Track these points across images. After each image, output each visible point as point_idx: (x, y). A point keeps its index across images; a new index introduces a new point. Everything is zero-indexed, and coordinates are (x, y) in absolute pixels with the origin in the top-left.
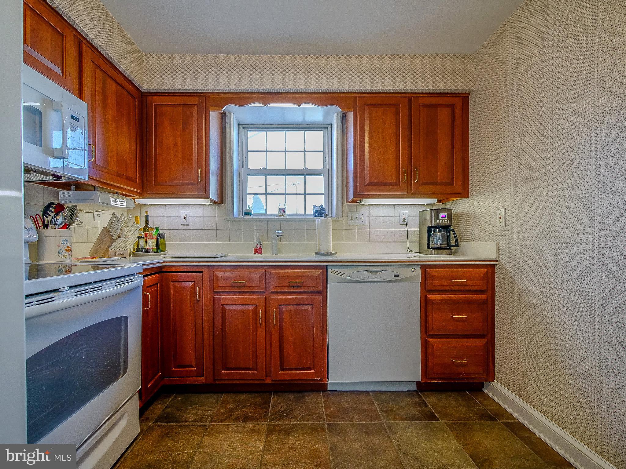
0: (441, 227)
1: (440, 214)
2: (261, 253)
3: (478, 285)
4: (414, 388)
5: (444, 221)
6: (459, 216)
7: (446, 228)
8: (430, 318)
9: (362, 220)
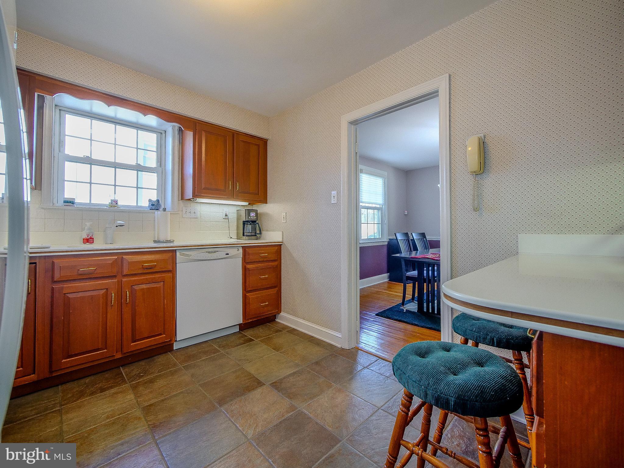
0: (251, 221)
1: (251, 213)
2: (93, 242)
3: (273, 257)
4: (237, 329)
5: (253, 217)
6: (262, 214)
7: (254, 222)
8: (247, 280)
9: (194, 214)
